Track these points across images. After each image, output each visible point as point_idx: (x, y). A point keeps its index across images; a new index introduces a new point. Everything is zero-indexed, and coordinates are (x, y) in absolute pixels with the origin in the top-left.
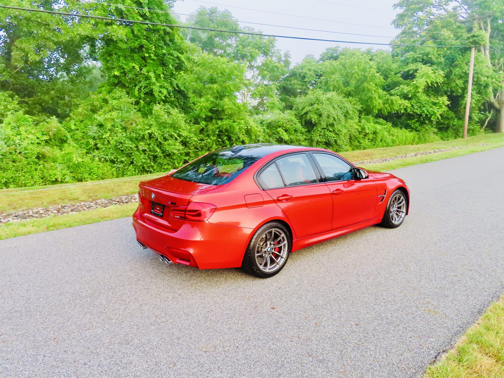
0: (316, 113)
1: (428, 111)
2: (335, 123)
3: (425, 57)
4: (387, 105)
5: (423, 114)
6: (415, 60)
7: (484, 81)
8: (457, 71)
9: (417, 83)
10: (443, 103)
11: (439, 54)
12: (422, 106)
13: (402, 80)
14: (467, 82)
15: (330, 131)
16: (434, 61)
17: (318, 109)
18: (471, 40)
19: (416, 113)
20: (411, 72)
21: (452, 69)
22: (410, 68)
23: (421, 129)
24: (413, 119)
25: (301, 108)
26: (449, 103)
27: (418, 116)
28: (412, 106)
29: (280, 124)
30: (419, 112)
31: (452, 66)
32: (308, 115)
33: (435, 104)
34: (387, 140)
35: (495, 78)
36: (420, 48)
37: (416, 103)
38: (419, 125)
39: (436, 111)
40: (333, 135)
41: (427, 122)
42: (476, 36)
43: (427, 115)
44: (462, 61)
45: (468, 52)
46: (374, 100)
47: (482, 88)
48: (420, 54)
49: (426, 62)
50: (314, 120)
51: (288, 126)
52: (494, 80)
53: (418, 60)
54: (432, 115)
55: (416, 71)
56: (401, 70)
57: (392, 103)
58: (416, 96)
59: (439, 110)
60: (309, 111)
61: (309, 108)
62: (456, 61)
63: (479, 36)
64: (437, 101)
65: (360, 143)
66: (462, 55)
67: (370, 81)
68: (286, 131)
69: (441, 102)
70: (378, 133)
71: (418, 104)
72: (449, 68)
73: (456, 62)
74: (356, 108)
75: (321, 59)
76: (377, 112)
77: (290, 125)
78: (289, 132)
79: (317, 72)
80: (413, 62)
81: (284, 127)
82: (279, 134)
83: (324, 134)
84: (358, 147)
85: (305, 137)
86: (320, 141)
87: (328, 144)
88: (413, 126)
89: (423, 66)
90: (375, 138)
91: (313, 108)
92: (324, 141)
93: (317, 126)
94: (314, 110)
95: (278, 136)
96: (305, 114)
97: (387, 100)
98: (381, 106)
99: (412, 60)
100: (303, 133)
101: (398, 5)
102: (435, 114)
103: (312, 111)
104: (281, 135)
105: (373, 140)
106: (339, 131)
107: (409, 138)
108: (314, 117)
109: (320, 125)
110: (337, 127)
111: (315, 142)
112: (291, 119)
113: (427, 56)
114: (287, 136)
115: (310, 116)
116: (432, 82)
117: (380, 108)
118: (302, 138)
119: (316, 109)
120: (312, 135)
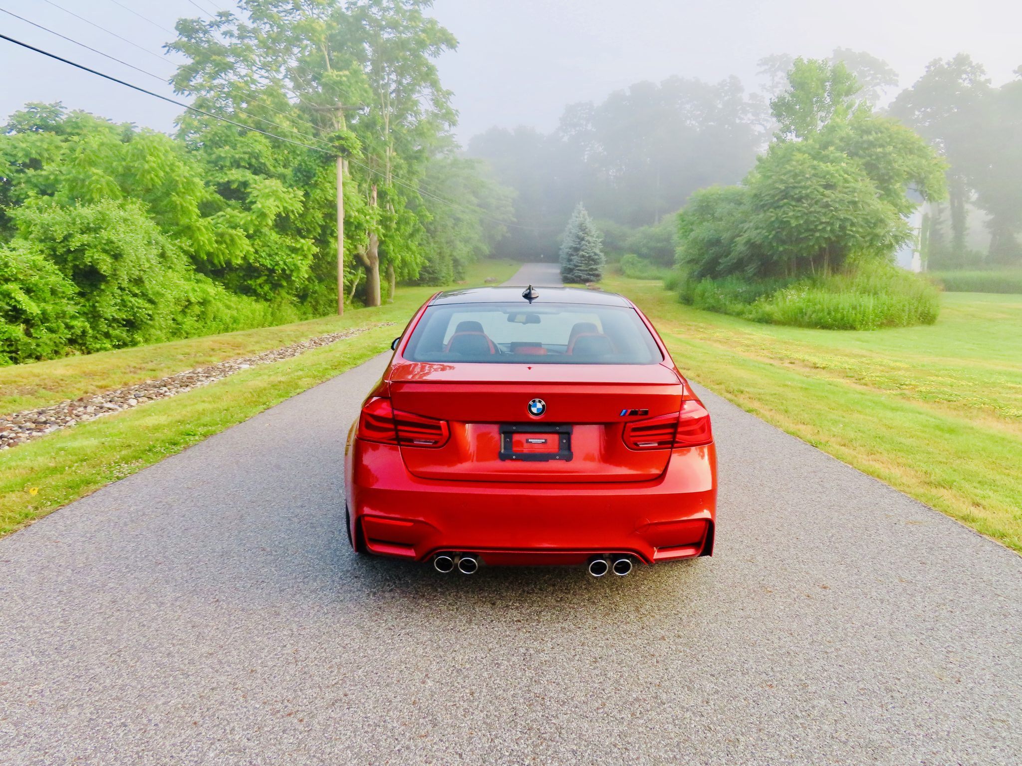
0: (105, 251)
1: (285, 263)
2: (145, 277)
3: (253, 161)
4: (224, 246)
5: (276, 267)
6: (237, 164)
7: (355, 217)
8: (317, 194)
9: (263, 207)
10: (309, 249)
11: (276, 160)
12: (272, 252)
13: (222, 198)
14: (331, 217)
15: (135, 295)
16: (269, 170)
17: (110, 242)
18: (337, 143)
19: (263, 265)
20: (234, 186)
21: (309, 190)
22: (232, 178)
23: (275, 297)
24: (258, 277)
25: (59, 237)
26: (318, 250)
27: (267, 273)
28: (256, 252)
29: (8, 272)
30: (268, 263)
31: (307, 184)
32: (87, 254)
33: (294, 250)
34: (224, 317)
35: (369, 214)
36: (241, 142)
37: (263, 246)
38: (271, 289)
39: (299, 263)
40: (141, 302)
41: (285, 284)
42: (343, 138)
43: (283, 270)
44: (324, 177)
45: (333, 164)
46: (197, 234)
47: (353, 229)
48: (245, 153)
49: (258, 170)
50: (105, 267)
51: (35, 279)
52: (368, 217)
53: (243, 164)
54: (292, 271)
55: (245, 184)
56: (211, 178)
57: (232, 240)
58: (261, 232)
59: (303, 262)
60: (88, 245)
61: (86, 238)
62: (314, 175)
63: (347, 139)
64: (298, 246)
65: (178, 324)
66: (323, 167)
67: (184, 193)
68: (28, 291)
69: (305, 248)
70: (210, 302)
71: (267, 249)
72: (302, 186)
73: (315, 179)
74: (181, 248)
75: (12, 127)
76: (205, 258)
77: (37, 277)
78: (36, 295)
79: (14, 156)
80: (232, 166)
81: (22, 281)
82: (11, 298)
83: (122, 300)
84: (176, 333)
85: (79, 307)
86: (116, 317)
87: (131, 325)
88: (259, 290)
89: (256, 177)
90: (203, 313)
91: (95, 238)
92: (124, 317)
93: (107, 282)
94: (100, 243)
95: (8, 304)
96: (76, 250)
97: (222, 235)
98: (212, 247)
99: (231, 163)
100: (72, 299)
101: (177, 47)
102: (297, 269)
103: (95, 246)
104: (19, 302)
105: (201, 317)
106: (158, 294)
107: (257, 314)
108: (104, 260)
109: (117, 279)
110: (151, 286)
111: (106, 319)
112: (34, 261)
113: (257, 158)
114: (33, 304)
115: (92, 257)
116: (285, 208)
117: (212, 250)
118: (71, 309)
119: (104, 242)
120: (97, 304)
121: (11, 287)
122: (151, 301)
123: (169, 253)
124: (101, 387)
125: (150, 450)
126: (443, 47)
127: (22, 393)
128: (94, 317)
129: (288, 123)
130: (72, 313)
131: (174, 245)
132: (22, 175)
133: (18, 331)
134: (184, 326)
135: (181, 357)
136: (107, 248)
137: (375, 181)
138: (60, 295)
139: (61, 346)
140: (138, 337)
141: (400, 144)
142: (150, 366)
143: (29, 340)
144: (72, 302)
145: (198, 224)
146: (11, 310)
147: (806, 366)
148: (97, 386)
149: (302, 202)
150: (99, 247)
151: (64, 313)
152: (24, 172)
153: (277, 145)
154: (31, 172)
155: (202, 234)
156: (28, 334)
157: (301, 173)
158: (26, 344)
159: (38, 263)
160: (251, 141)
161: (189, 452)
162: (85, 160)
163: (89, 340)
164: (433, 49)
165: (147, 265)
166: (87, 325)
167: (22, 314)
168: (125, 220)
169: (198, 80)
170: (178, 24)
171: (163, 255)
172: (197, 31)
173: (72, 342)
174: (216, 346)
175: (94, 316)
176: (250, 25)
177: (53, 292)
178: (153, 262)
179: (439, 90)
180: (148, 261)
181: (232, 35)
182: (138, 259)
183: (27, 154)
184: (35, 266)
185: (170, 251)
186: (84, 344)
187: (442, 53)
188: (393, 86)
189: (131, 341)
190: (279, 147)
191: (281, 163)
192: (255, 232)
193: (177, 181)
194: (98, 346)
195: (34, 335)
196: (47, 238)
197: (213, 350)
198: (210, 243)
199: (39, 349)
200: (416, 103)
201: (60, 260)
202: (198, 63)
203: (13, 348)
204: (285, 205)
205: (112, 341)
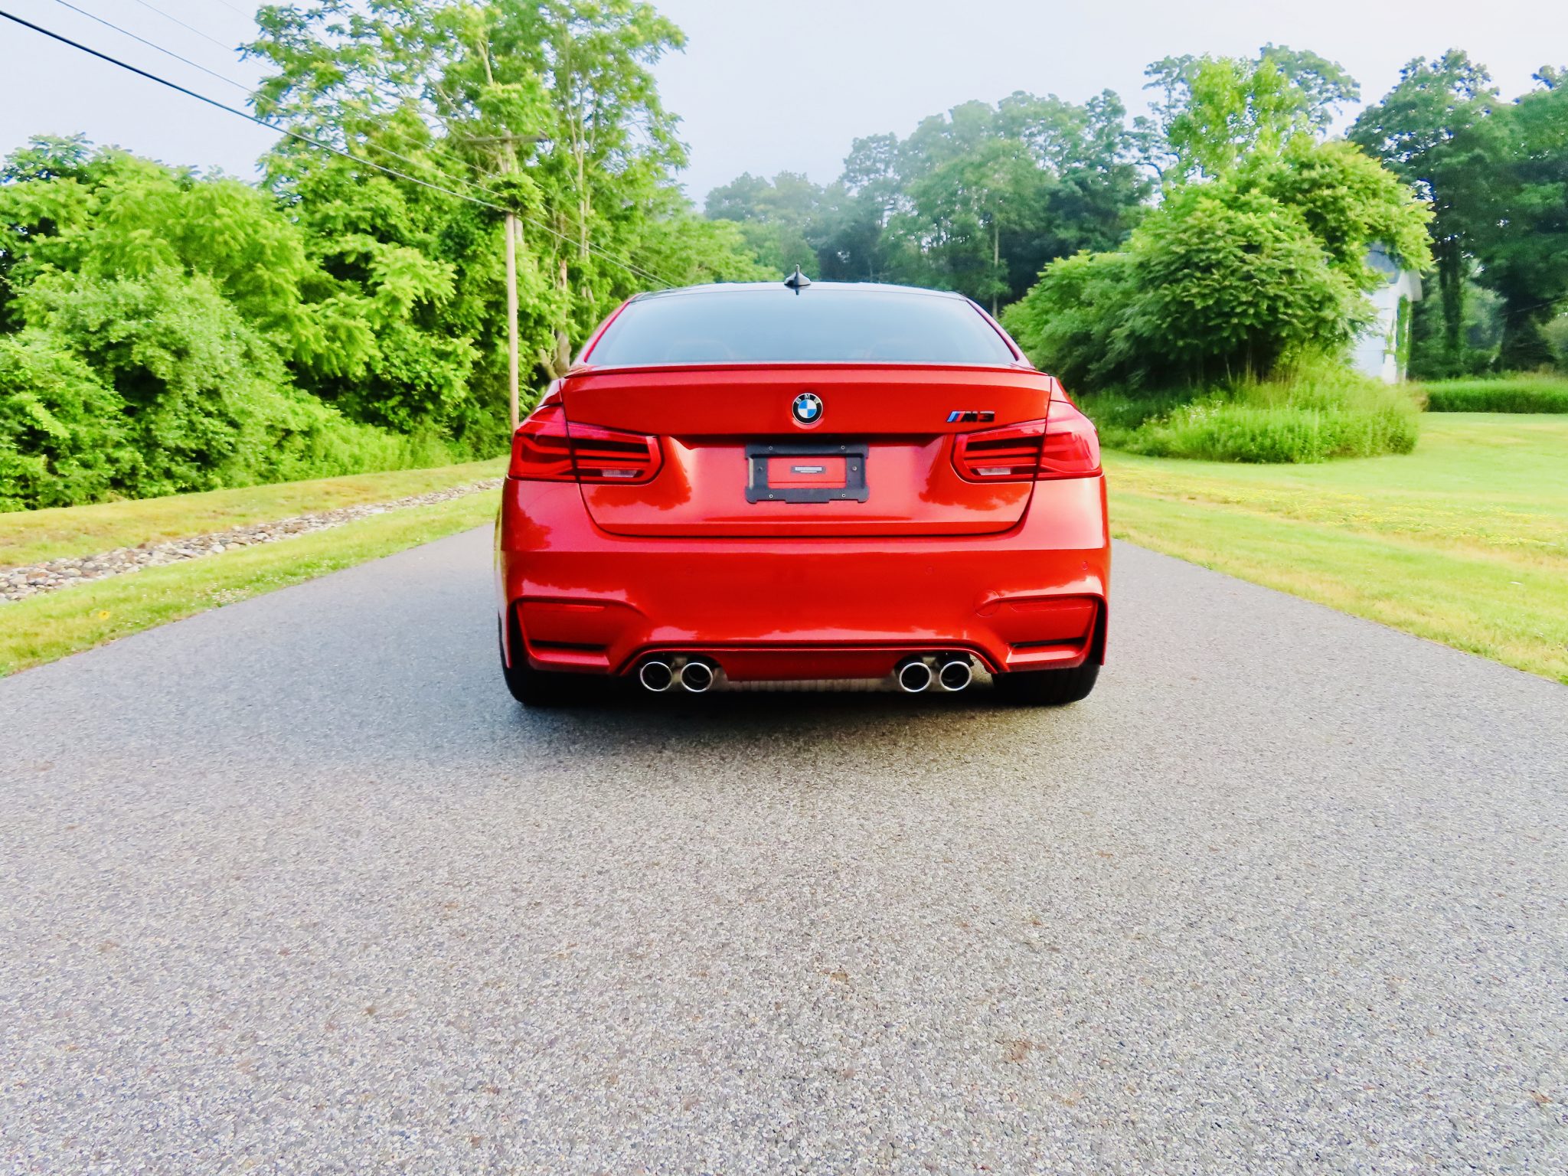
0: (164, 346)
1: (430, 375)
2: (222, 387)
3: (379, 222)
4: (338, 344)
5: (417, 381)
6: (353, 227)
7: (534, 306)
8: (476, 271)
9: (394, 290)
10: (465, 353)
11: (412, 220)
12: (410, 359)
13: (331, 277)
14: (497, 306)
15: (209, 414)
16: (402, 235)
17: (170, 331)
18: (505, 194)
19: (398, 378)
20: (350, 259)
21: (464, 266)
22: (347, 247)
23: (415, 428)
24: (389, 397)
25: (94, 325)
26: (479, 355)
27: (402, 390)
28: (386, 358)
30: (404, 375)
31: (462, 256)
32: (135, 349)
33: (443, 355)
34: (340, 457)
35: (556, 302)
36: (360, 193)
37: (396, 350)
38: (409, 416)
39: (451, 375)
40: (216, 424)
41: (430, 406)
42: (514, 186)
43: (428, 385)
44: (487, 245)
45: (499, 225)
47: (531, 324)
48: (365, 209)
49: (386, 236)
50: (162, 369)
51: (60, 387)
52: (553, 307)
53: (363, 226)
54: (440, 387)
55: (367, 257)
56: (314, 249)
57: (351, 337)
58: (392, 329)
59: (458, 373)
60: (138, 336)
61: (133, 326)
62: (472, 243)
63: (521, 187)
64: (449, 348)
65: (271, 464)
66: (485, 230)
67: (275, 263)
68: (50, 405)
69: (460, 351)
70: (318, 430)
71: (402, 354)
72: (455, 260)
73: (473, 248)
74: (274, 345)
75: (11, 173)
76: (310, 362)
77: (63, 385)
78: (61, 411)
79: (15, 216)
80: (347, 230)
81: (40, 389)
82: (25, 415)
83: (190, 421)
84: (269, 475)
85: (125, 430)
86: (182, 445)
87: (205, 459)
88: (391, 417)
89: (384, 246)
90: (309, 447)
91: (148, 325)
92: (193, 446)
93: (166, 392)
94: (156, 333)
95: (20, 423)
96: (119, 344)
97: (333, 329)
98: (321, 346)
99: (345, 225)
100: (116, 418)
101: (258, 50)
102: (449, 383)
103: (148, 338)
104: (37, 422)
105: (307, 454)
106: (243, 412)
107: (389, 451)
108: (162, 359)
109: (181, 389)
110: (232, 402)
111: (165, 449)
112: (57, 361)
113: (384, 217)
114: (58, 424)
115: (143, 354)
116: (427, 292)
117: (320, 351)
118: (115, 434)
119: (161, 330)
120: (152, 426)
121: (26, 397)
122: (232, 424)
123: (257, 352)
124: (169, 534)
125: (258, 580)
126: (664, 46)
127: (54, 538)
128: (148, 446)
129: (430, 163)
130: (116, 439)
131: (265, 340)
132: (27, 245)
133: (36, 464)
134: (281, 467)
135: (282, 501)
136: (165, 340)
137: (565, 251)
138: (97, 412)
139: (100, 489)
140: (215, 478)
141: (601, 197)
142: (237, 510)
143: (55, 479)
144: (115, 422)
145: (297, 312)
146: (24, 433)
147: (1212, 501)
148: (163, 534)
149: (453, 280)
150: (153, 339)
151: (105, 438)
152: (31, 241)
153: (413, 196)
154: (40, 239)
155: (305, 326)
156: (52, 470)
157: (452, 239)
158: (47, 485)
159: (62, 363)
160: (374, 192)
161: (312, 583)
162: (125, 216)
163: (142, 481)
164: (649, 49)
165: (226, 369)
166: (139, 457)
167: (42, 439)
168: (191, 301)
169: (291, 99)
170: (259, 14)
171: (247, 355)
172: (288, 25)
173: (116, 483)
174: (331, 489)
175: (149, 444)
176: (369, 17)
177: (88, 408)
178: (235, 364)
179: (658, 114)
180: (226, 362)
181: (341, 32)
182: (213, 358)
183: (35, 213)
184: (60, 369)
185: (260, 348)
186: (135, 487)
187: (662, 55)
188: (589, 109)
189: (204, 484)
190: (416, 201)
191: (421, 226)
192: (383, 328)
193: (263, 246)
194: (155, 490)
195: (60, 472)
196: (75, 327)
197: (327, 493)
198: (317, 340)
199: (68, 492)
200: (622, 134)
201: (95, 359)
202: (291, 73)
203: (29, 491)
204: (428, 286)
205: (175, 483)
